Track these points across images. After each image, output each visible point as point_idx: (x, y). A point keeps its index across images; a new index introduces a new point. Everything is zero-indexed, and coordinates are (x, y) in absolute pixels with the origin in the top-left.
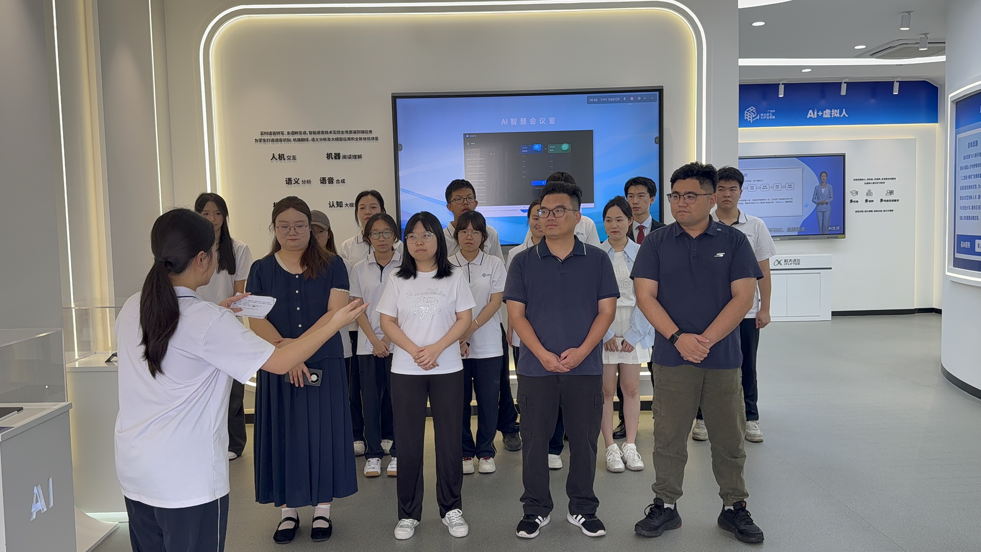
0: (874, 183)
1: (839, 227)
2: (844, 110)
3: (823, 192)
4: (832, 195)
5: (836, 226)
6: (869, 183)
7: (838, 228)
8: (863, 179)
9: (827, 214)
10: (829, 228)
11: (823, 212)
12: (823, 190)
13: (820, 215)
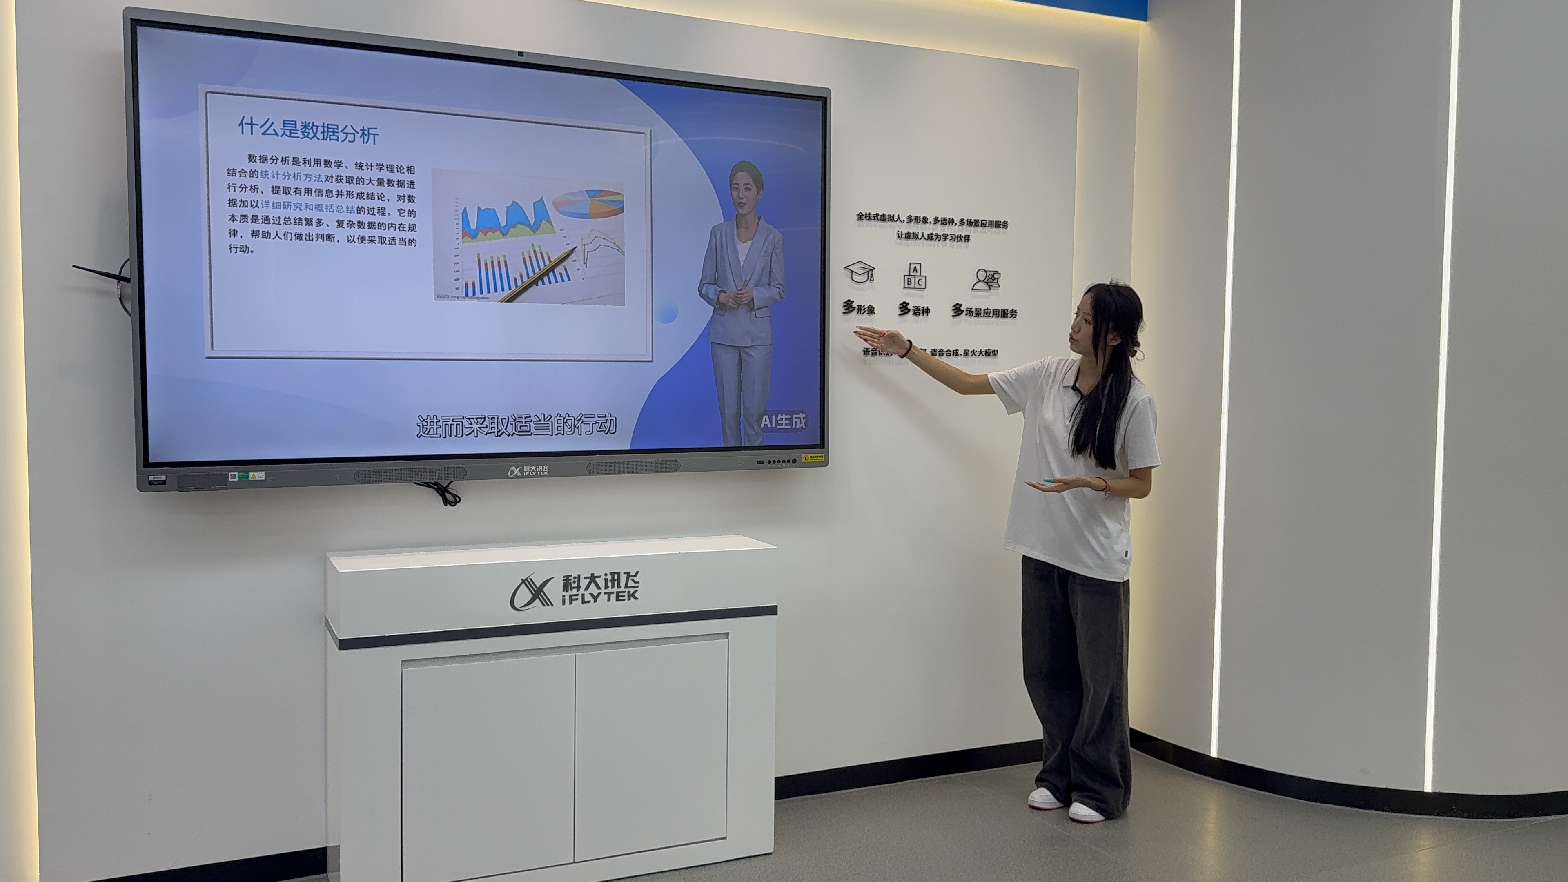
0: (930, 237)
1: (802, 416)
3: (742, 258)
4: (778, 273)
5: (791, 413)
6: (915, 236)
7: (799, 421)
8: (891, 218)
9: (757, 358)
10: (765, 421)
11: (739, 348)
12: (743, 249)
13: (728, 361)
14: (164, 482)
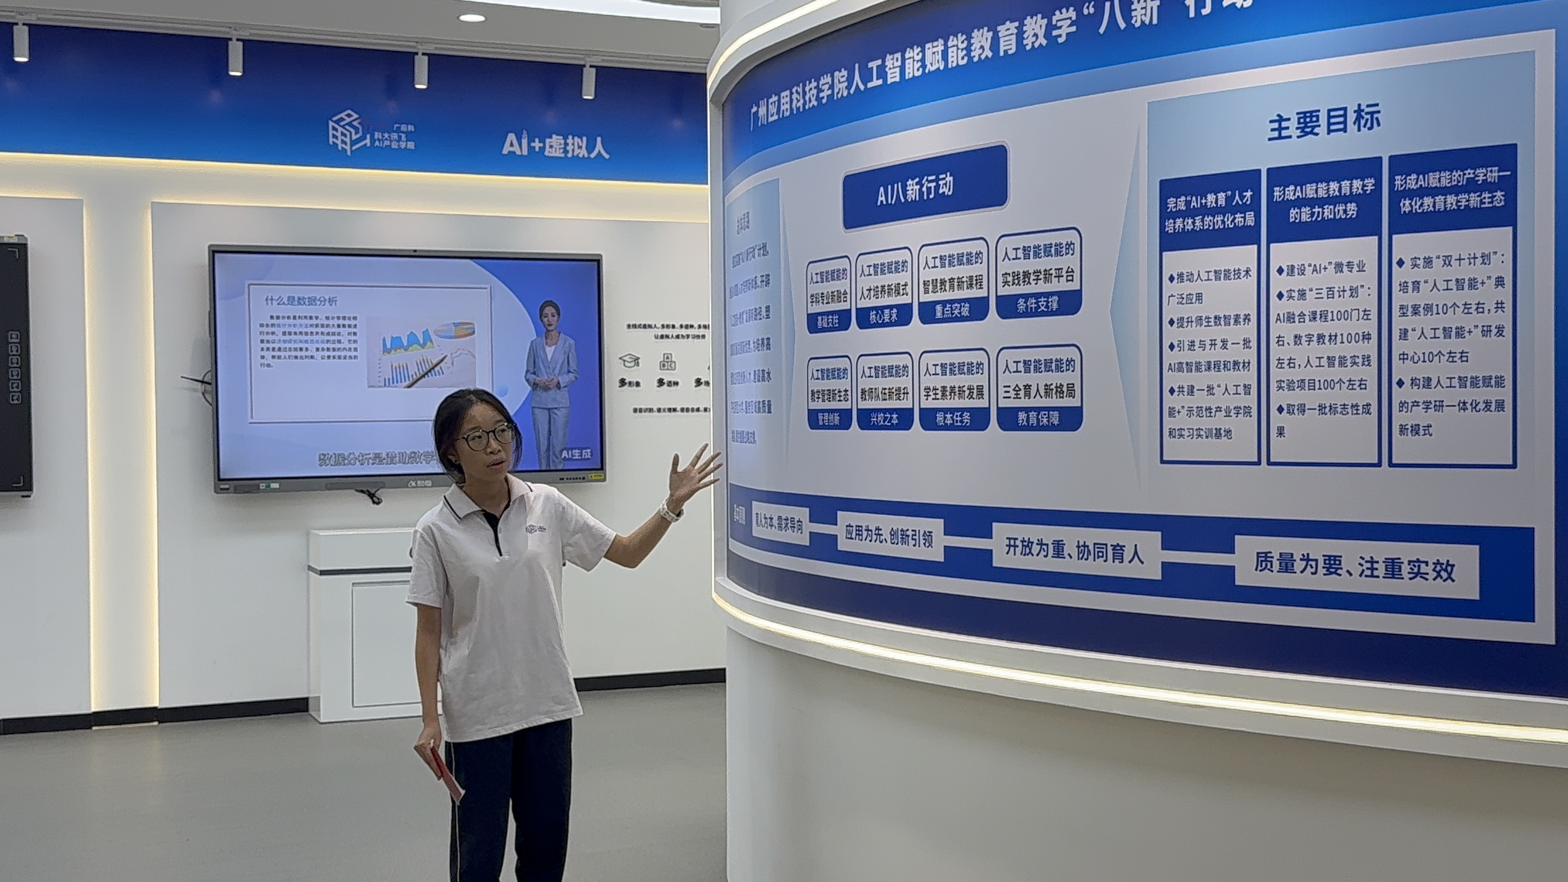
0: (678, 337)
1: (589, 450)
2: (599, 139)
3: (549, 358)
4: (573, 365)
5: (582, 449)
6: (667, 337)
7: (587, 454)
8: (650, 326)
9: (561, 416)
10: (565, 454)
11: (549, 409)
12: (550, 351)
13: (542, 417)
14: (228, 489)
